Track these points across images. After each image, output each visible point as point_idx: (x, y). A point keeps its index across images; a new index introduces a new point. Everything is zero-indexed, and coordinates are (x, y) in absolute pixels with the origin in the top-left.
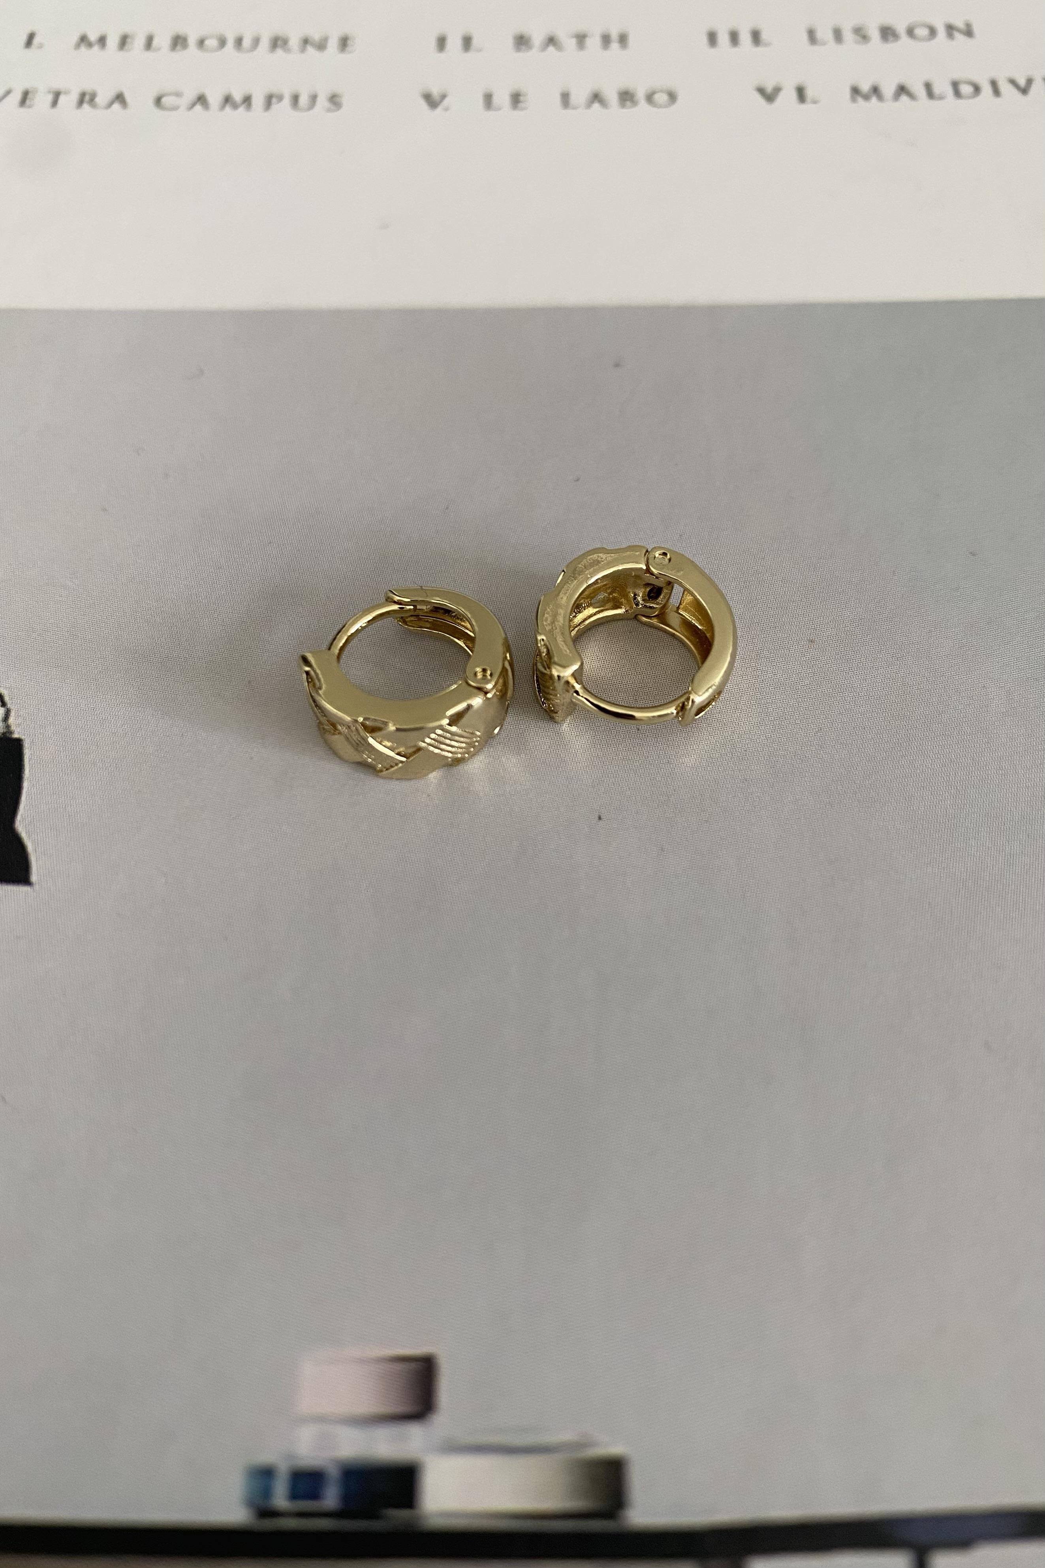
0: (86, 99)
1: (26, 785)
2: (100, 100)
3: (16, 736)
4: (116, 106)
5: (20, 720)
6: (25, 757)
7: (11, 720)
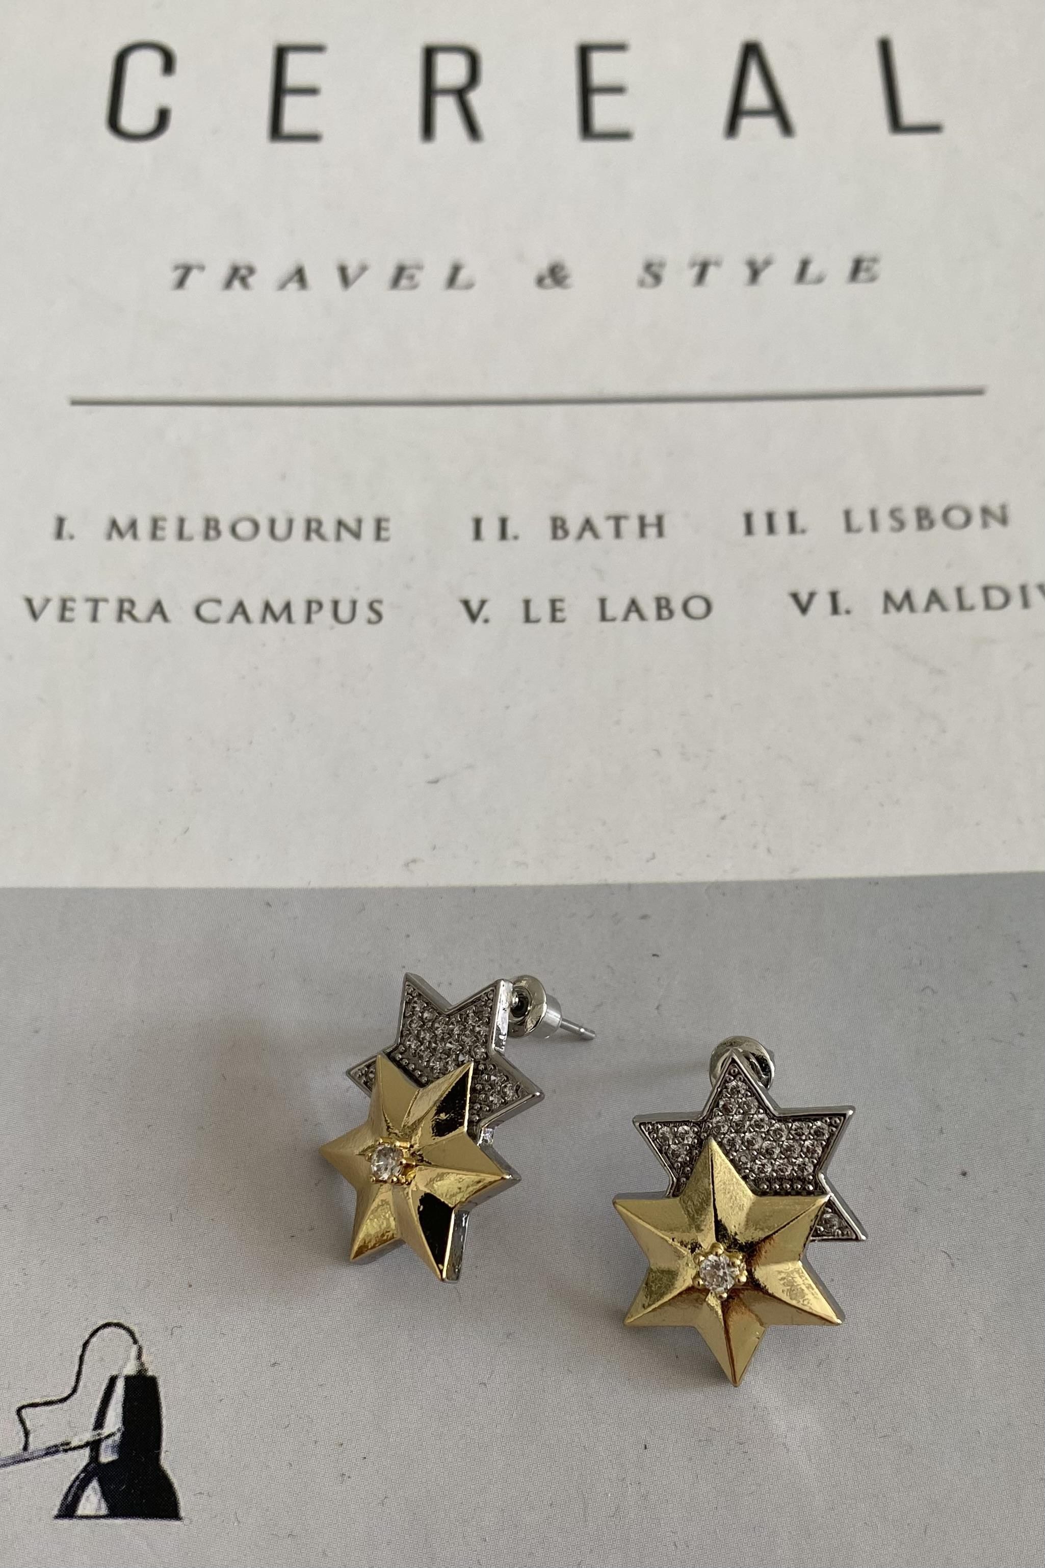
0: (125, 609)
1: (164, 1422)
2: (141, 611)
3: (150, 1373)
4: (157, 618)
5: (151, 1358)
6: (161, 1395)
7: (144, 1358)
